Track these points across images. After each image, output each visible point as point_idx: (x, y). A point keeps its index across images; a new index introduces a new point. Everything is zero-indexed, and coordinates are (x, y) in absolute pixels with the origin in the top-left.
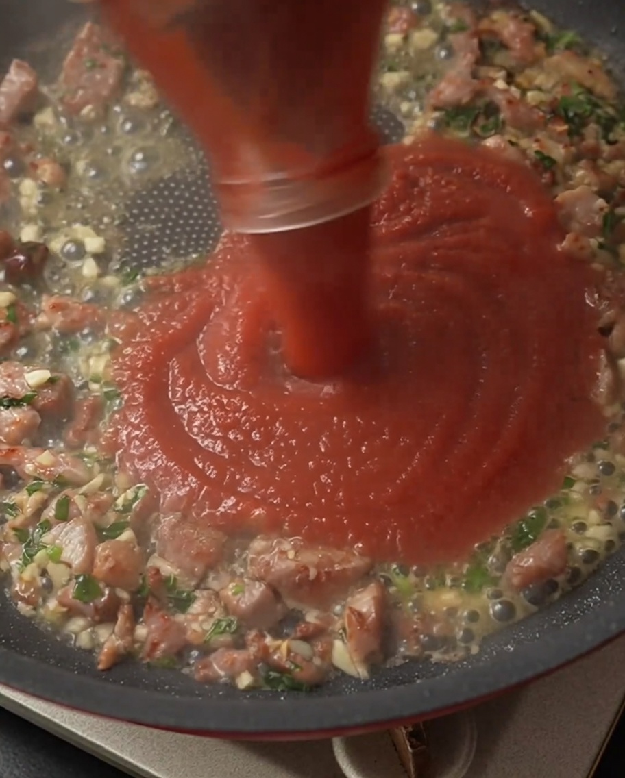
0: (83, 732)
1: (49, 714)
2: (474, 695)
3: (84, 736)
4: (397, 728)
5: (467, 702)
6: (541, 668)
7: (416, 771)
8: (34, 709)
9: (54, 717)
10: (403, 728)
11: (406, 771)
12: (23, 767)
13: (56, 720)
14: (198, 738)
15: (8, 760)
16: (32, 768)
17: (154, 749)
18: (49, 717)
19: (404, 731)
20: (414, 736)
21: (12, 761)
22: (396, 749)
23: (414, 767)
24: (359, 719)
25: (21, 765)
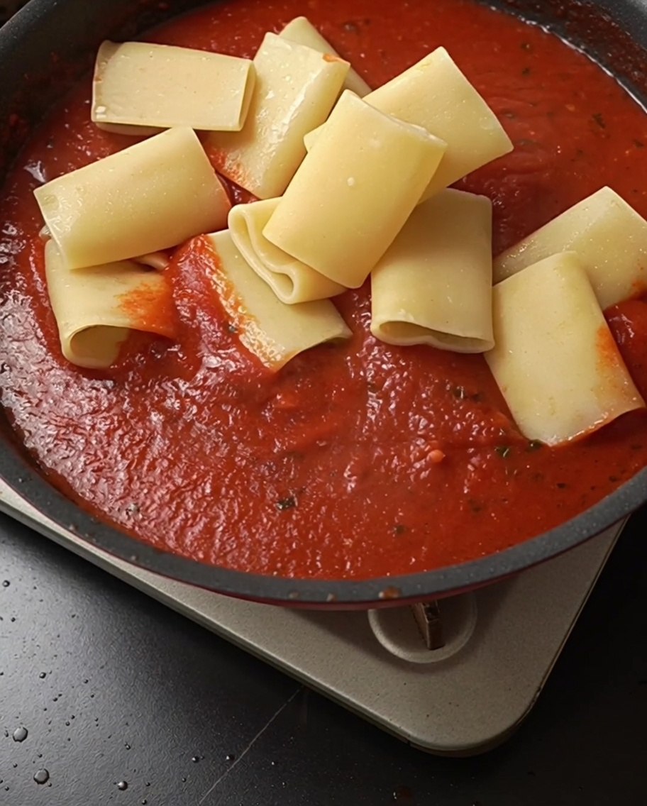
1: (156, 585)
2: (479, 579)
4: (418, 604)
6: (529, 562)
7: (430, 638)
8: (145, 581)
9: (159, 588)
10: (421, 604)
11: (423, 638)
12: (135, 624)
13: (160, 590)
15: (124, 619)
16: (142, 626)
17: (234, 614)
18: (155, 587)
19: (423, 607)
20: (431, 611)
21: (126, 620)
22: (416, 621)
23: (430, 635)
25: (133, 623)
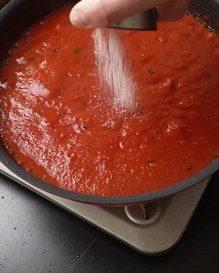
0: (61, 203)
3: (62, 204)
4: (141, 204)
5: (160, 198)
7: (146, 216)
10: (142, 205)
11: (143, 216)
12: (46, 211)
14: (90, 205)
15: (42, 209)
16: (48, 212)
17: (79, 208)
20: (146, 207)
22: (141, 210)
24: (132, 201)
